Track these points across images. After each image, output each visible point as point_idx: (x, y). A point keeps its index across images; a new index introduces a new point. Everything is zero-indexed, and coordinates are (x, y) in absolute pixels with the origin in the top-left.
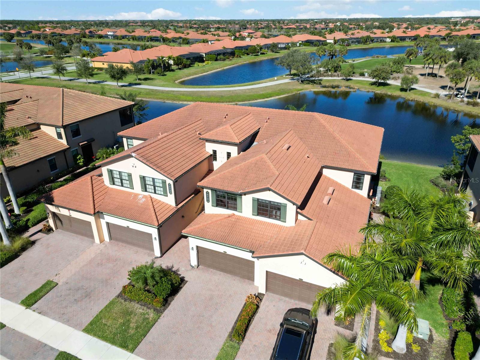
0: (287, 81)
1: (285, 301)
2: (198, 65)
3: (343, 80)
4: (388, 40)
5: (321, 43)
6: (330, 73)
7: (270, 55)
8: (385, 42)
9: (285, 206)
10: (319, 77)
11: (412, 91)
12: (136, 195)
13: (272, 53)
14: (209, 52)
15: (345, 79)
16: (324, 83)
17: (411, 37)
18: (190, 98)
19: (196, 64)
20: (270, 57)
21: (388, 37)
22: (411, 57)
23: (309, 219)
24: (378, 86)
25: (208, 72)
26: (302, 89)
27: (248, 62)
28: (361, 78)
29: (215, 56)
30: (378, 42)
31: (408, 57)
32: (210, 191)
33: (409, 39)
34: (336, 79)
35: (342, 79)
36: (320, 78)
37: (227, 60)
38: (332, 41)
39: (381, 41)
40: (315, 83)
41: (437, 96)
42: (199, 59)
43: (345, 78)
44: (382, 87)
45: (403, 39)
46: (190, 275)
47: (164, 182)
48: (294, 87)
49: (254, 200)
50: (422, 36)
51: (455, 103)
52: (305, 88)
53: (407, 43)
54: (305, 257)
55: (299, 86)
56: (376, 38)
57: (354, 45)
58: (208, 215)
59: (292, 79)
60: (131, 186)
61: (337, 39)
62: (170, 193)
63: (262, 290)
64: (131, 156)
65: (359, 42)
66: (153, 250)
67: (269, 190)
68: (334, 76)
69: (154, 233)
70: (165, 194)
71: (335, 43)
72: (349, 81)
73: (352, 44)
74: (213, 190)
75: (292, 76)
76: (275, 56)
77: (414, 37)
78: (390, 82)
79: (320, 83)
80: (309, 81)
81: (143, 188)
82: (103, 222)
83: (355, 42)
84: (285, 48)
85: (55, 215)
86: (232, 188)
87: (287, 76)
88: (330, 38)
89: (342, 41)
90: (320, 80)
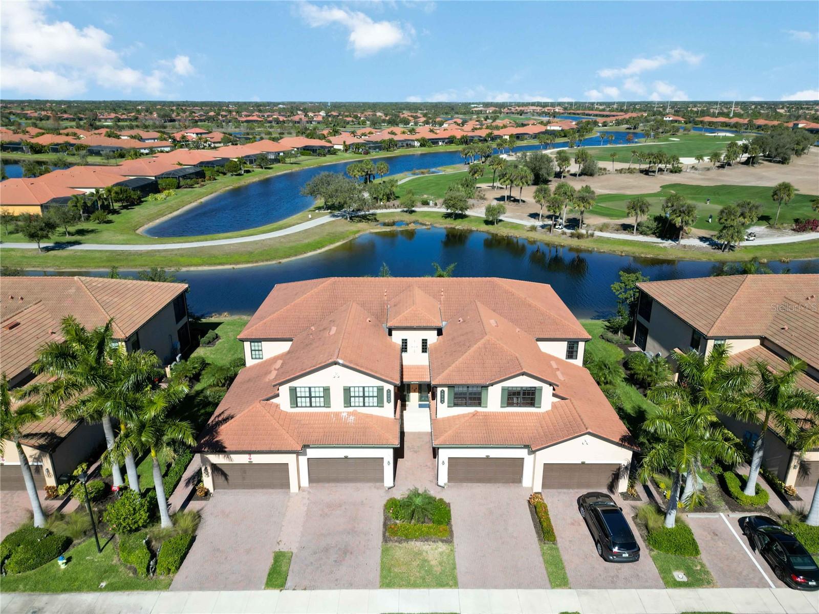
0: (326, 218)
1: (564, 493)
2: (156, 199)
3: (405, 213)
4: (417, 144)
5: (327, 150)
6: (382, 203)
7: (258, 175)
8: (414, 146)
10: (368, 210)
11: (500, 224)
12: (337, 415)
13: (260, 170)
14: (162, 174)
15: (406, 212)
16: (381, 220)
17: (445, 139)
18: (198, 260)
19: (150, 198)
20: (262, 177)
21: (417, 140)
22: (476, 175)
23: (563, 398)
24: (455, 219)
25: (180, 210)
26: (358, 231)
27: (231, 187)
28: (425, 209)
29: (175, 180)
30: (403, 146)
31: (473, 175)
32: (446, 389)
33: (443, 142)
34: (390, 212)
35: (403, 211)
36: (371, 211)
37: (196, 186)
38: (341, 147)
39: (407, 145)
40: (369, 220)
41: (533, 228)
42: (150, 187)
43: (405, 209)
44: (460, 220)
45: (435, 142)
46: (446, 496)
47: (380, 390)
48: (346, 229)
49: (503, 389)
50: (459, 137)
51: (556, 236)
52: (360, 229)
53: (441, 147)
54: (587, 437)
55: (351, 226)
56: (400, 141)
57: (374, 153)
58: (444, 420)
59: (334, 216)
60: (327, 404)
61: (348, 143)
62: (389, 401)
63: (538, 488)
64: (336, 363)
65: (380, 148)
66: (381, 480)
67: (523, 374)
68: (389, 207)
69: (388, 455)
70: (380, 404)
71: (346, 150)
72: (413, 214)
73: (371, 151)
74: (450, 387)
75: (329, 211)
76: (268, 174)
77: (447, 138)
78: (468, 212)
79: (375, 219)
80: (358, 216)
81: (348, 402)
82: (303, 460)
83: (375, 148)
84: (277, 160)
85: (216, 468)
86: (476, 380)
87: (322, 211)
88: (338, 142)
89: (356, 147)
90: (374, 214)
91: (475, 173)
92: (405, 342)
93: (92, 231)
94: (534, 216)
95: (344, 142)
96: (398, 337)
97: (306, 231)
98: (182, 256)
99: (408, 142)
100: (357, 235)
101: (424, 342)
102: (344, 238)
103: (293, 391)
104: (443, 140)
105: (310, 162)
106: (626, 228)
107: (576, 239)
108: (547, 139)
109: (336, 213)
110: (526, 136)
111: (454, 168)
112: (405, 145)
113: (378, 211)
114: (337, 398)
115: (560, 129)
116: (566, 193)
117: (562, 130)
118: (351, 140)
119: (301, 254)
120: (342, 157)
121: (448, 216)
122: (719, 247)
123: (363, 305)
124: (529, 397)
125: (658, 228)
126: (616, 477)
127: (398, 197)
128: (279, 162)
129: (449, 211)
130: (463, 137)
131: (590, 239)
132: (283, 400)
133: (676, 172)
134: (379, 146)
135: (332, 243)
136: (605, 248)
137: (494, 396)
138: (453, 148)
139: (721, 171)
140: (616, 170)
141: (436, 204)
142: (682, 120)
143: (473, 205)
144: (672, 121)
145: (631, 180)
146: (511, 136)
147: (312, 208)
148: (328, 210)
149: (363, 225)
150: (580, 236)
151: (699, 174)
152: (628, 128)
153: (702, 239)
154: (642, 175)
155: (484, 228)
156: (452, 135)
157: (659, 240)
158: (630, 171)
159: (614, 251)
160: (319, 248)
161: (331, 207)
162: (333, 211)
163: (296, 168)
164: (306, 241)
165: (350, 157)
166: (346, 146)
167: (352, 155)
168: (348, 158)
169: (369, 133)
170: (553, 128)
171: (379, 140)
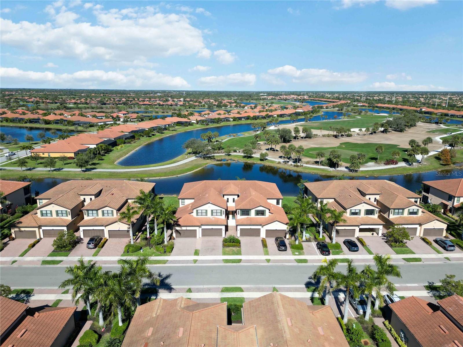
0: (193, 158)
1: (272, 239)
2: (117, 149)
4: (232, 120)
5: (188, 123)
6: (216, 151)
7: (158, 137)
8: (230, 121)
9: (265, 210)
10: (211, 154)
11: (266, 160)
12: (209, 218)
13: (158, 134)
14: (117, 137)
15: (227, 155)
16: (216, 158)
17: (245, 117)
19: (115, 148)
20: (160, 138)
21: (232, 118)
22: (258, 139)
23: (272, 213)
24: (247, 158)
25: (128, 154)
26: (207, 164)
27: (147, 143)
28: (235, 154)
30: (225, 121)
31: (256, 139)
32: (239, 211)
33: (244, 119)
34: (220, 155)
35: (226, 155)
36: (213, 155)
37: (132, 142)
38: (195, 122)
40: (212, 158)
41: (279, 163)
42: (114, 144)
43: (227, 154)
44: (250, 159)
45: (240, 119)
46: (239, 239)
47: (221, 211)
48: (202, 162)
49: (255, 210)
50: (252, 116)
51: (288, 166)
53: (243, 121)
54: (277, 222)
55: (204, 161)
56: (223, 118)
57: (211, 125)
58: (239, 219)
59: (197, 157)
60: (206, 215)
61: (198, 120)
62: (224, 214)
63: (265, 237)
64: (209, 203)
66: (221, 235)
67: (261, 206)
68: (220, 153)
69: (223, 228)
70: (221, 215)
71: (197, 123)
72: (230, 156)
73: (209, 123)
74: (240, 210)
76: (163, 136)
77: (247, 117)
78: (253, 155)
79: (214, 158)
80: (207, 157)
81: (212, 215)
82: (200, 229)
83: (211, 122)
84: (165, 129)
85: (177, 231)
86: (248, 208)
87: (191, 155)
88: (193, 119)
89: (202, 122)
90: (213, 156)
92: (228, 199)
93: (98, 164)
94: (281, 157)
95: (197, 119)
96: (226, 197)
97: (186, 163)
98: (139, 174)
99: (228, 119)
100: (207, 165)
101: (234, 199)
102: (201, 167)
103: (197, 211)
104: (244, 117)
105: (181, 130)
106: (317, 163)
107: (296, 167)
108: (294, 118)
109: (198, 155)
110: (285, 115)
111: (249, 133)
113: (215, 155)
114: (209, 213)
115: (303, 111)
116: (292, 149)
117: (304, 112)
120: (196, 127)
121: (245, 157)
122: (351, 171)
123: (215, 189)
124: (262, 213)
125: (328, 163)
126: (286, 234)
127: (223, 148)
128: (167, 130)
129: (245, 155)
130: (254, 116)
131: (301, 167)
132: (194, 214)
133: (349, 136)
134: (213, 121)
135: (196, 169)
136: (307, 171)
137: (253, 212)
138: (249, 121)
139: (371, 136)
140: (323, 135)
141: (239, 152)
142: (367, 105)
143: (256, 152)
144: (362, 105)
145: (328, 140)
146: (278, 115)
147: (186, 153)
148: (193, 154)
149: (208, 161)
151: (360, 137)
152: (338, 110)
153: (347, 168)
154: (334, 138)
155: (259, 162)
156: (249, 115)
157: (329, 168)
158: (329, 136)
159: (310, 172)
160: (192, 171)
161: (195, 153)
162: (196, 155)
163: (174, 133)
164: (186, 168)
165: (199, 127)
166: (197, 121)
167: (200, 126)
168: (198, 128)
169: (208, 114)
170: (299, 111)
171: (213, 118)
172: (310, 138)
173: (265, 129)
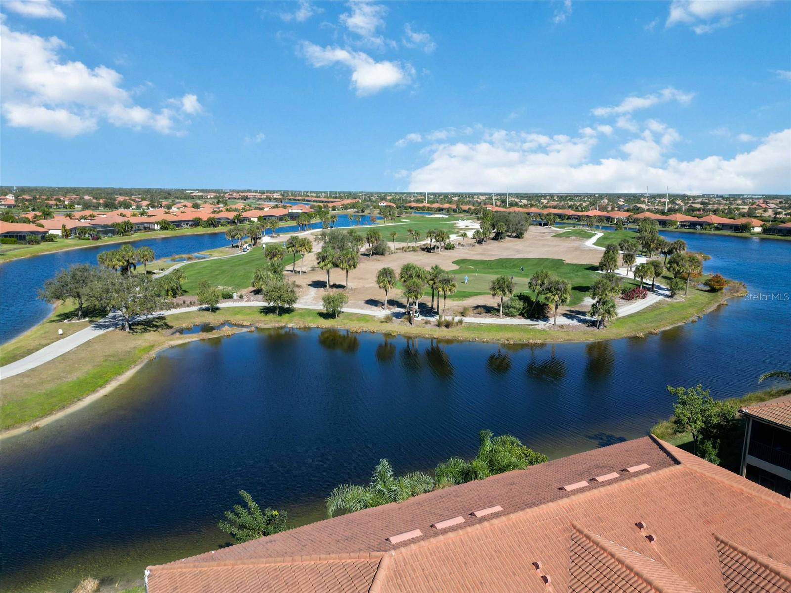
0: (87, 333)
3: (206, 313)
4: (158, 227)
5: (39, 236)
6: (167, 301)
8: (154, 230)
10: (150, 313)
11: (342, 316)
15: (207, 310)
16: (176, 325)
17: (189, 221)
21: (157, 223)
22: (276, 259)
26: (152, 347)
30: (141, 230)
33: (187, 224)
35: (201, 310)
36: (155, 314)
38: (59, 233)
39: (145, 228)
40: (157, 326)
41: (388, 319)
43: (204, 306)
45: (178, 224)
48: (133, 346)
50: (205, 219)
51: (418, 326)
52: (152, 343)
53: (187, 231)
55: (135, 340)
56: (137, 224)
57: (106, 238)
59: (100, 326)
61: (68, 227)
65: (114, 232)
68: (178, 306)
71: (67, 236)
72: (218, 312)
73: (102, 235)
75: (87, 319)
77: (193, 221)
78: (295, 306)
79: (166, 324)
80: (139, 323)
83: (106, 233)
87: (75, 321)
88: (54, 226)
89: (81, 232)
90: (161, 318)
91: (274, 256)
94: (373, 303)
95: (64, 226)
99: (146, 225)
100: (153, 354)
102: (134, 362)
104: (187, 222)
105: (19, 252)
107: (445, 328)
108: (304, 221)
109: (101, 321)
110: (273, 218)
111: (222, 252)
112: (143, 229)
113: (165, 313)
115: (302, 212)
116: (419, 276)
118: (70, 224)
119: (72, 403)
120: (62, 244)
121: (267, 311)
122: (593, 324)
127: (185, 291)
129: (272, 304)
130: (209, 219)
131: (459, 327)
133: (450, 249)
134: (110, 230)
135: (119, 373)
138: (200, 230)
139: (482, 246)
140: (397, 249)
141: (241, 297)
142: (394, 206)
144: (385, 206)
146: (259, 218)
147: (52, 316)
148: (84, 317)
149: (151, 336)
150: (448, 325)
151: (468, 249)
152: (356, 212)
154: (424, 252)
155: (322, 323)
157: (529, 322)
160: (101, 387)
161: (88, 312)
162: (94, 319)
165: (73, 244)
166: (66, 231)
167: (76, 241)
168: (70, 246)
169: (91, 216)
170: (294, 211)
171: (110, 223)
172: (382, 254)
173: (258, 241)
